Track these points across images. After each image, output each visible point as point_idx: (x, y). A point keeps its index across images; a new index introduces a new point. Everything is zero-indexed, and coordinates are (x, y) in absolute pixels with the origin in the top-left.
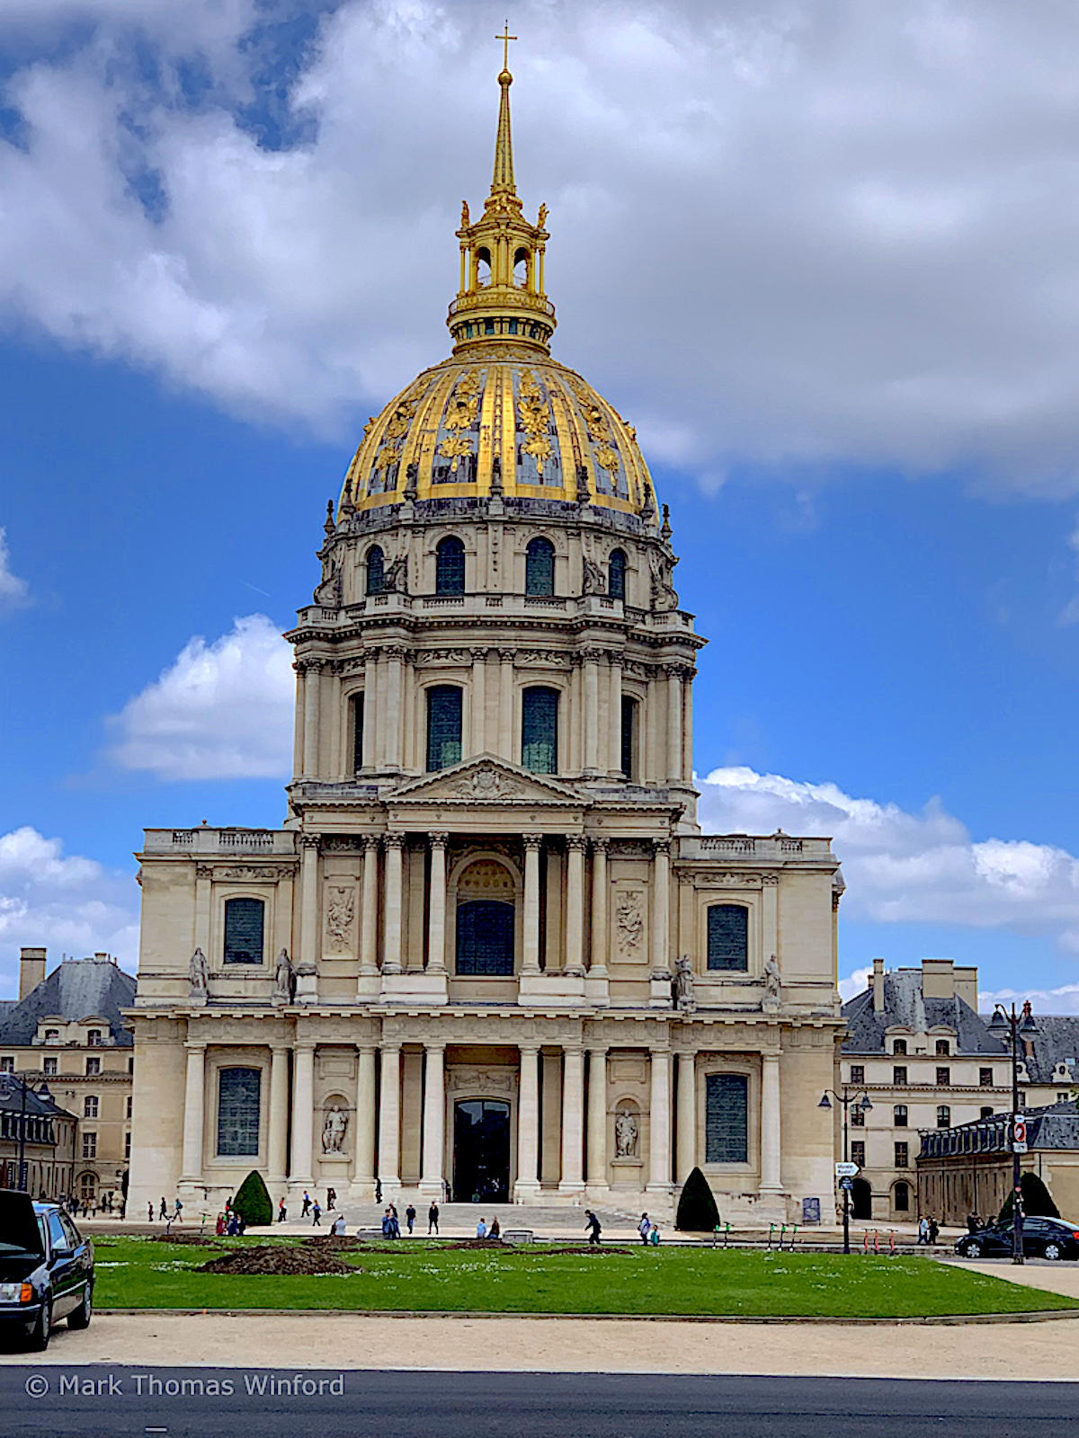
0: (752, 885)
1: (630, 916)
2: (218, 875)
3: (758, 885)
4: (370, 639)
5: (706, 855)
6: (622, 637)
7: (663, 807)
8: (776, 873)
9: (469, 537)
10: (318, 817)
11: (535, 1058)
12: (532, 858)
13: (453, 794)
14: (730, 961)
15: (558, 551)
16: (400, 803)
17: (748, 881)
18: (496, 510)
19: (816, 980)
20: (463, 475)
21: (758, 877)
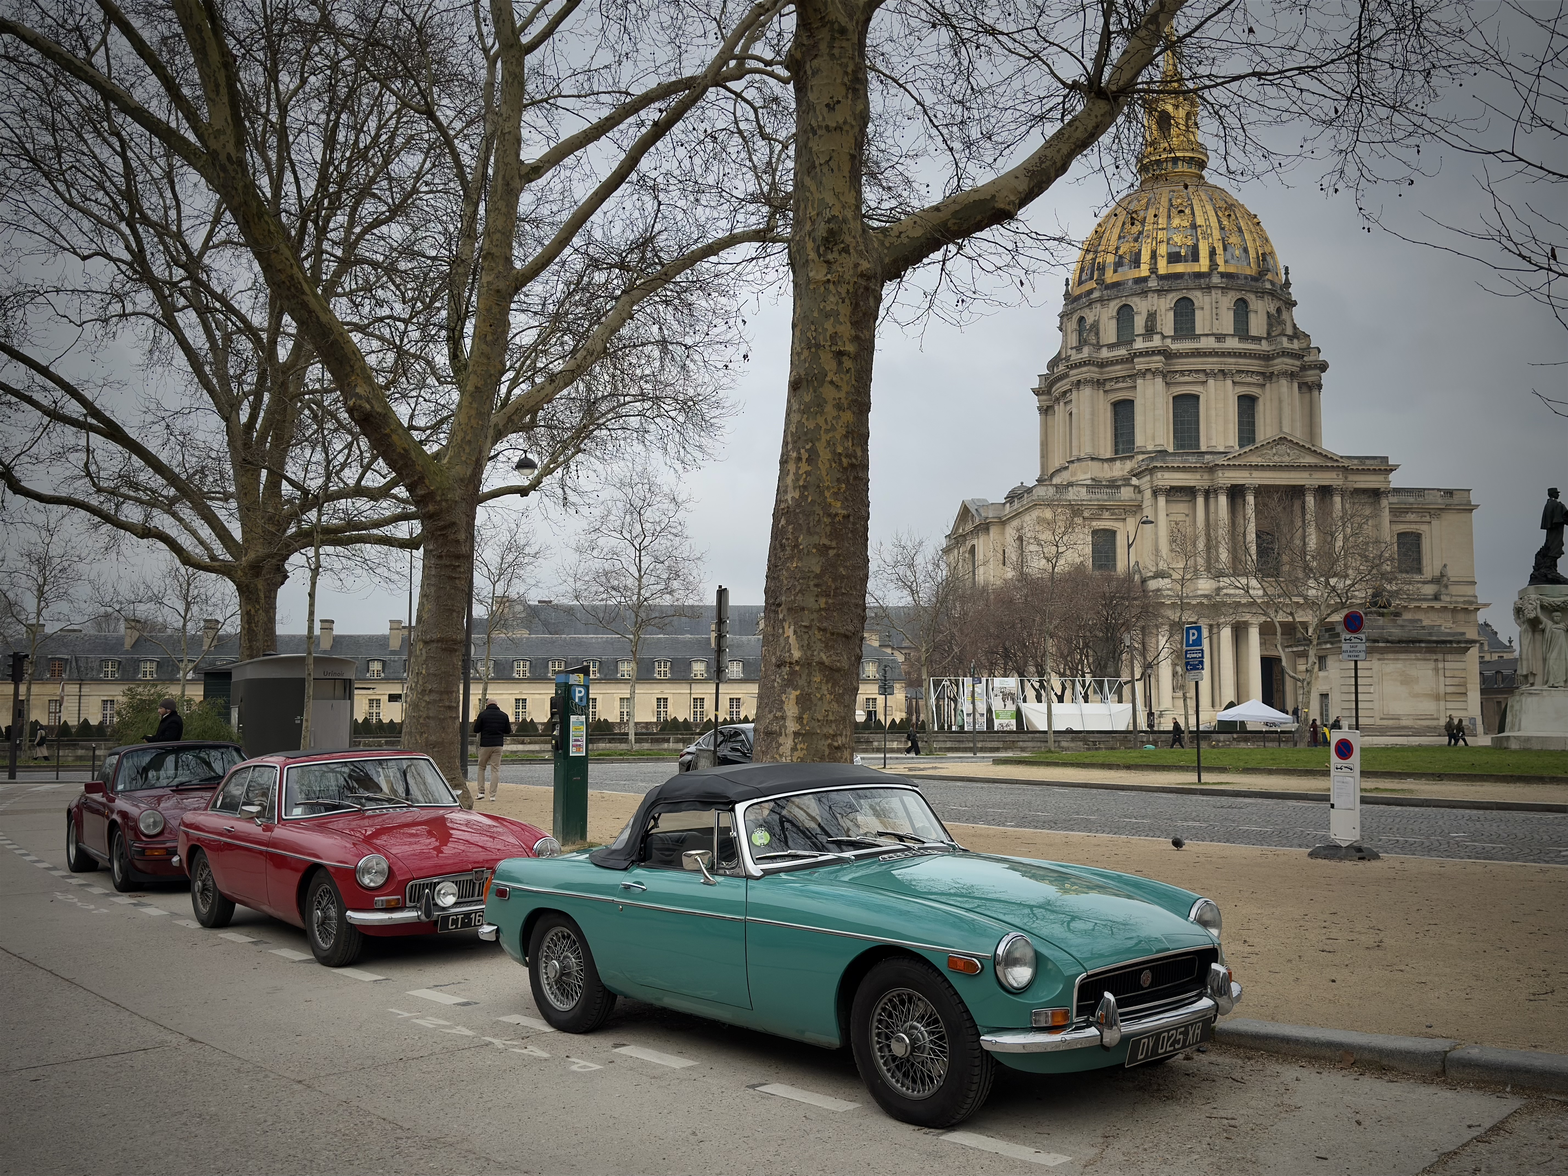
0: (1424, 519)
2: (1086, 514)
3: (1427, 519)
4: (1141, 364)
8: (1436, 512)
9: (1197, 297)
10: (1167, 475)
12: (1310, 501)
13: (1259, 459)
14: (1411, 568)
15: (1252, 307)
16: (1228, 465)
17: (1422, 516)
18: (1216, 280)
19: (1465, 580)
20: (1189, 257)
21: (1427, 514)
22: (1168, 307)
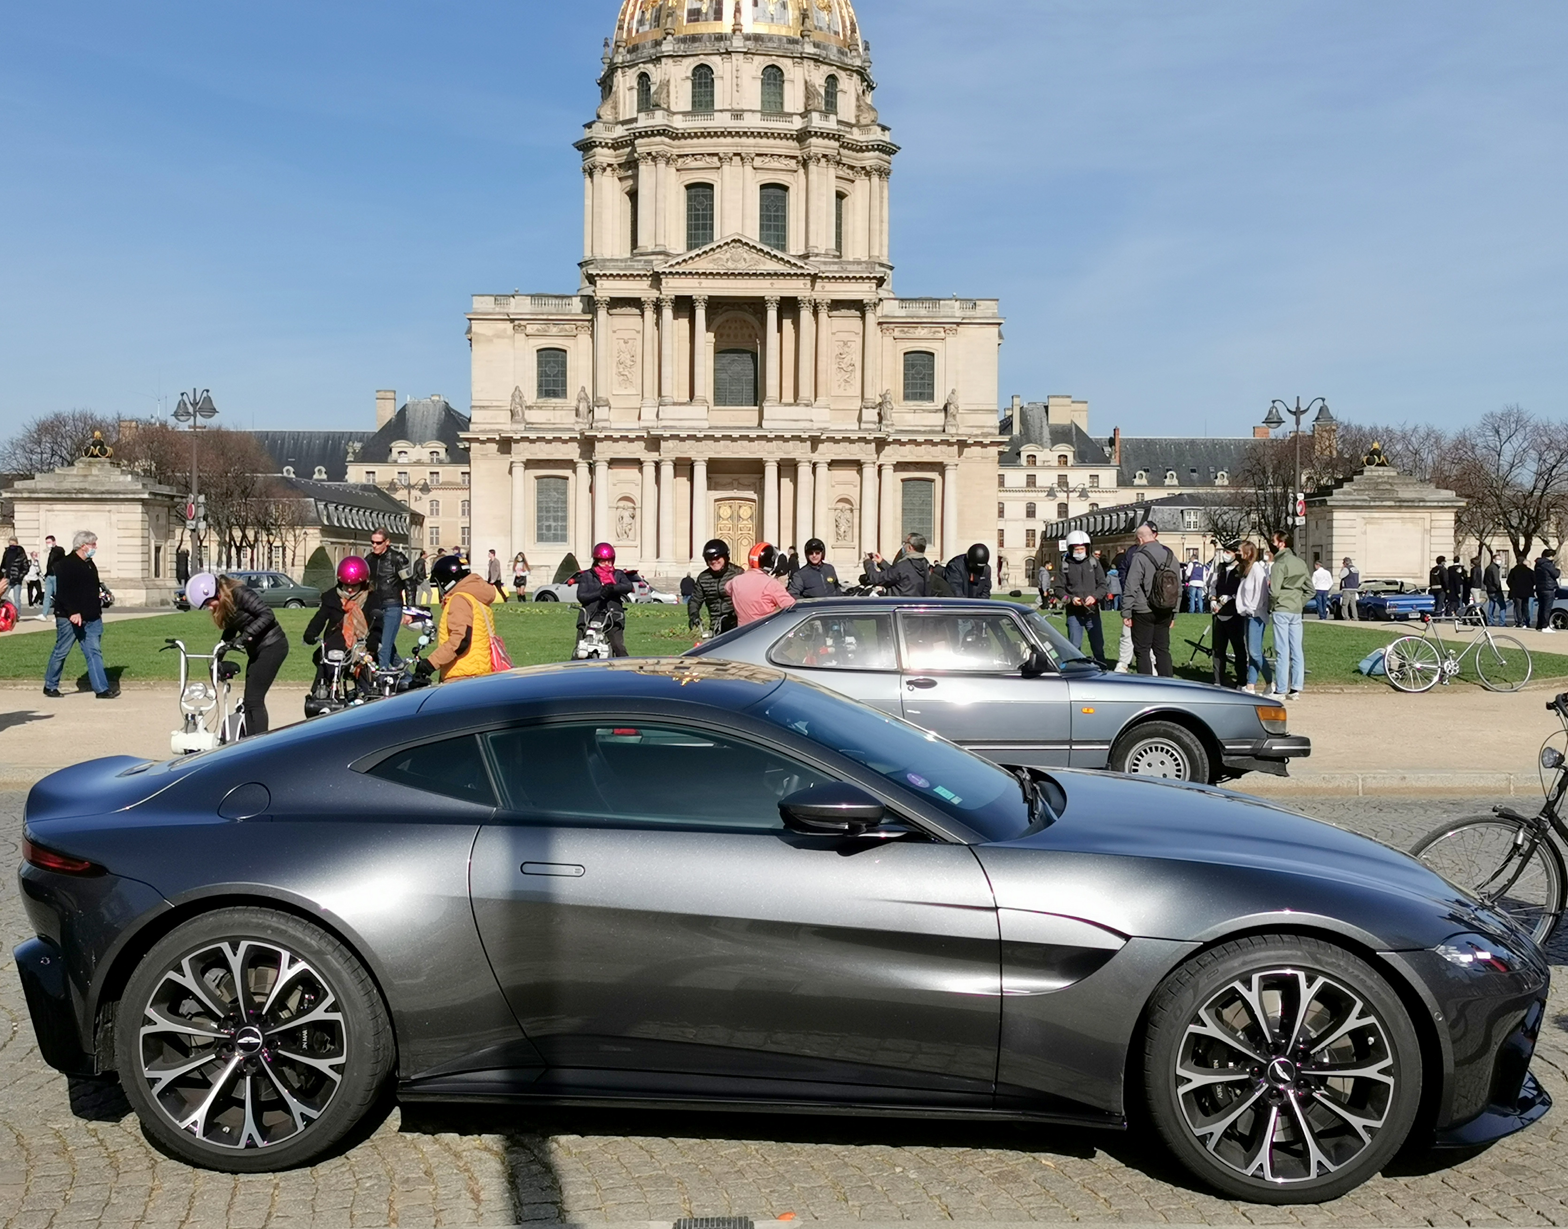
0: (938, 335)
1: (845, 360)
2: (530, 330)
3: (942, 335)
4: (642, 146)
5: (903, 312)
6: (836, 144)
7: (871, 276)
8: (955, 326)
9: (717, 65)
10: (607, 284)
11: (776, 468)
12: (772, 315)
13: (711, 266)
14: (921, 394)
15: (786, 76)
16: (671, 273)
17: (934, 333)
18: (738, 43)
19: (985, 408)
20: (711, 15)
21: (942, 330)
22: (684, 76)
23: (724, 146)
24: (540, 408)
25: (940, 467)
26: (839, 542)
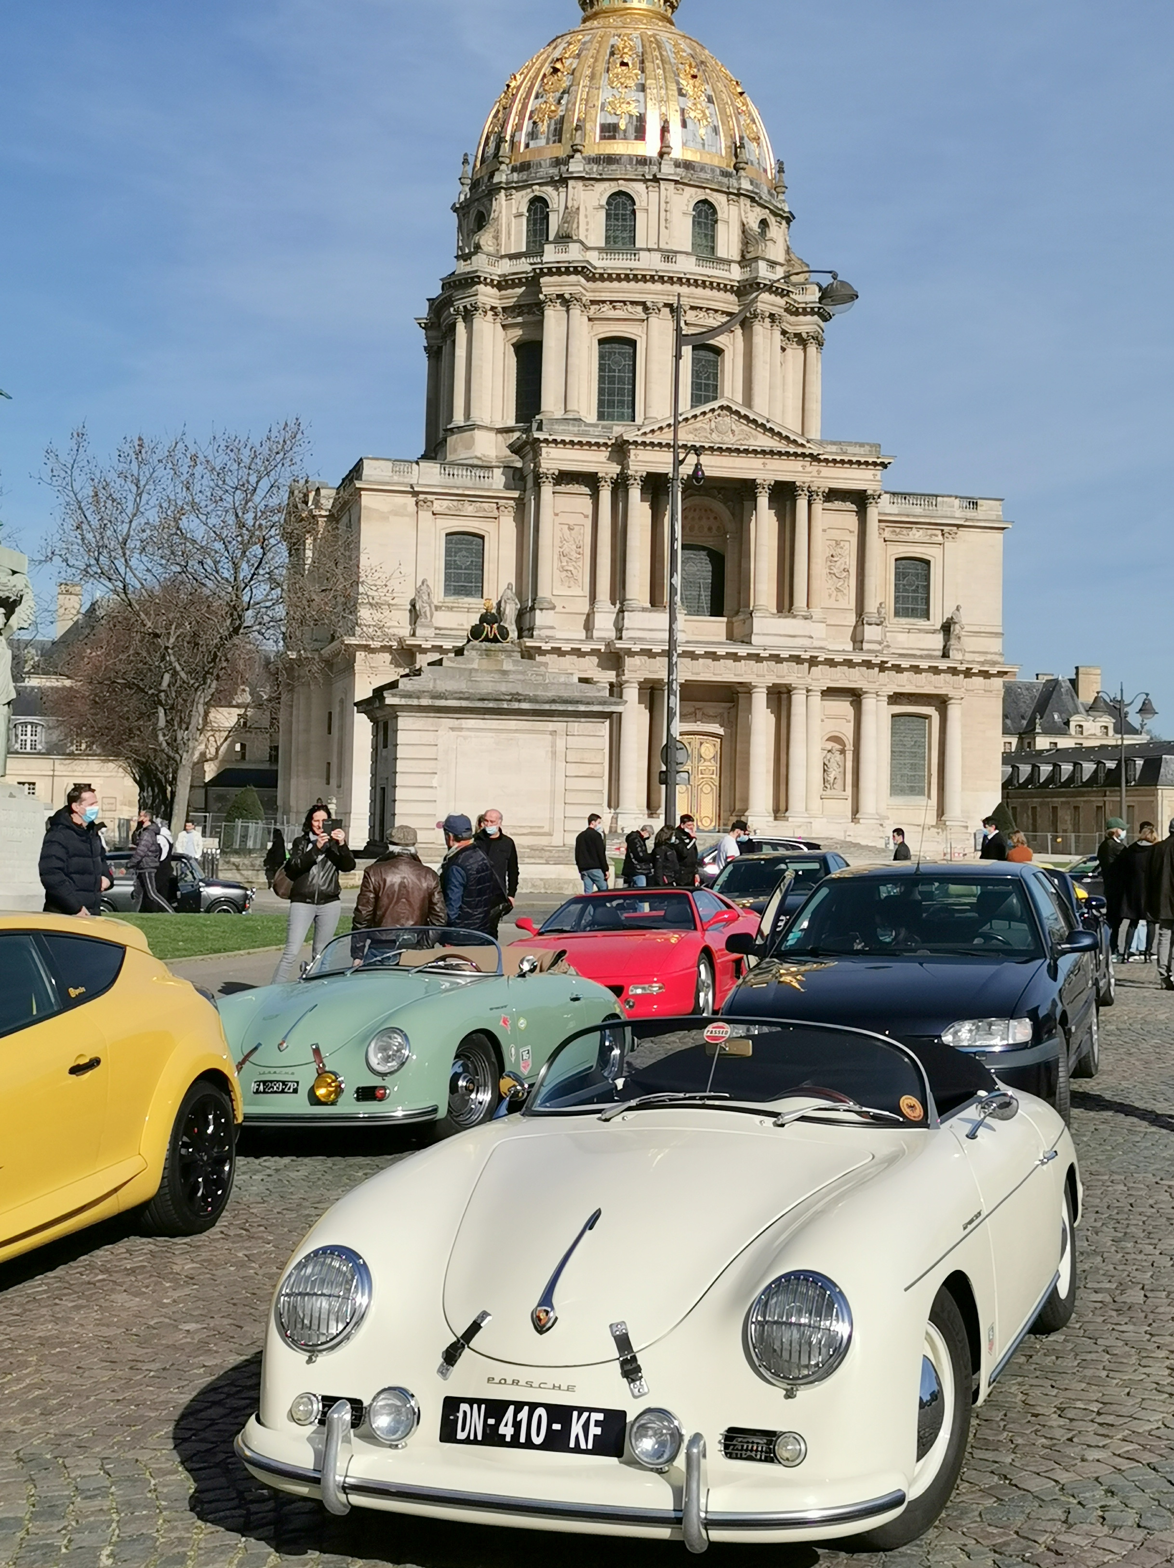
0: (934, 539)
1: (838, 563)
2: (438, 508)
3: (940, 539)
4: (550, 286)
6: (782, 302)
7: (879, 461)
8: (955, 529)
9: (640, 193)
10: (556, 453)
11: (766, 696)
13: (690, 437)
14: (913, 609)
15: (720, 215)
16: (644, 444)
17: (931, 535)
18: (667, 169)
19: (988, 629)
20: (631, 132)
21: (939, 533)
22: (596, 204)
23: (654, 293)
24: (451, 609)
25: (941, 702)
26: (829, 792)
